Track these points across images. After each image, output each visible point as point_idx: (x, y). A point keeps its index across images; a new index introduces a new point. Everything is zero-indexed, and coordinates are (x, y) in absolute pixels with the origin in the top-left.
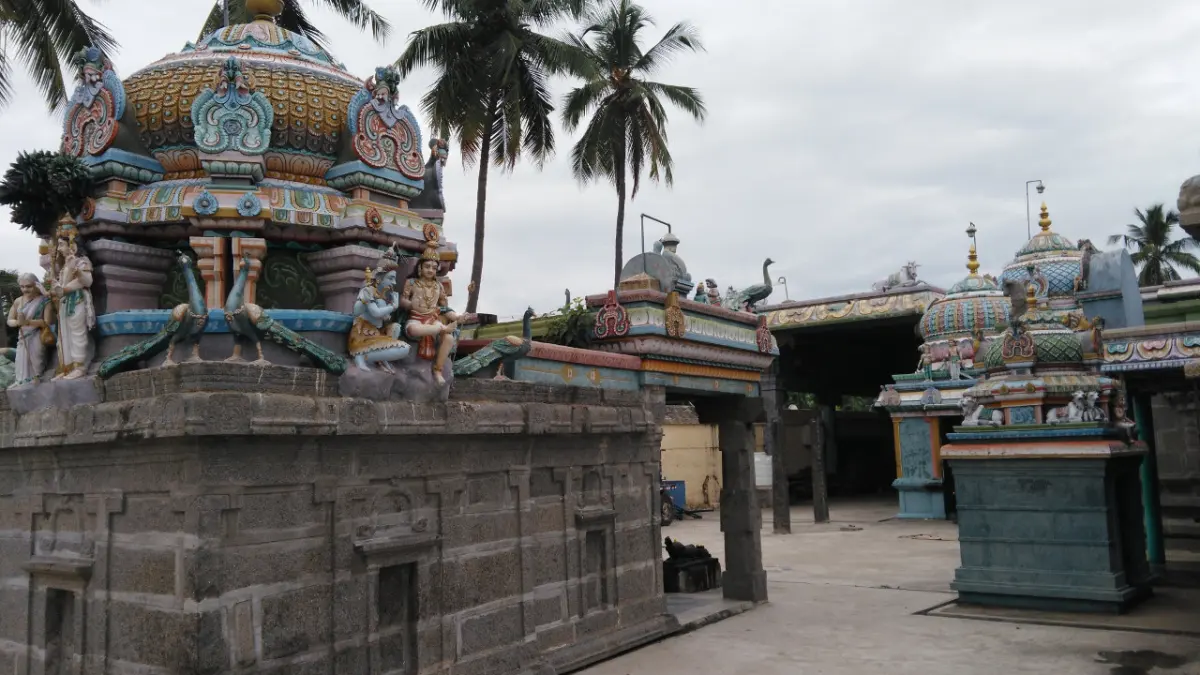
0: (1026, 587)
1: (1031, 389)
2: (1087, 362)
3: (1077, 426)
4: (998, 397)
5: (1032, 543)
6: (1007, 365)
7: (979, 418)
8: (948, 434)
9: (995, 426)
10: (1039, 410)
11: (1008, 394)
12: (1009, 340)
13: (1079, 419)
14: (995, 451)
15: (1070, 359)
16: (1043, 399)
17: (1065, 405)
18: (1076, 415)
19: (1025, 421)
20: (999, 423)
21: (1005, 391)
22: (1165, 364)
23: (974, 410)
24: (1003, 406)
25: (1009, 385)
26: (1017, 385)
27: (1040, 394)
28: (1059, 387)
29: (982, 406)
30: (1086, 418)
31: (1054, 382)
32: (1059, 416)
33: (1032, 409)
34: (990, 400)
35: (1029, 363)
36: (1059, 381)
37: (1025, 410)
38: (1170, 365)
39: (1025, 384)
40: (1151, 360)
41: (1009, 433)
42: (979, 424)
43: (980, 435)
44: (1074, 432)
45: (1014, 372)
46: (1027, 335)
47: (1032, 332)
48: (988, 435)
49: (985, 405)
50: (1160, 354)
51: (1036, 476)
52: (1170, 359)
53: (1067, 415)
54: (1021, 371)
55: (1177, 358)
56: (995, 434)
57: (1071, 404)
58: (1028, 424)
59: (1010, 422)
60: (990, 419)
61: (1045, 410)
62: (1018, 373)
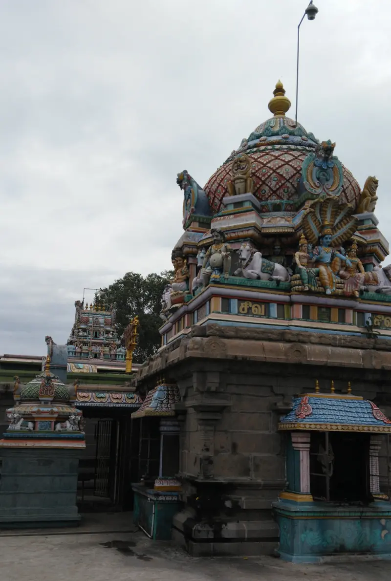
0: (35, 517)
1: (52, 412)
2: (71, 401)
3: (70, 433)
4: (34, 415)
5: (39, 493)
6: (40, 399)
7: (21, 426)
8: (4, 434)
9: (30, 430)
10: (53, 423)
11: (40, 414)
12: (43, 385)
13: (71, 429)
14: (30, 444)
15: (66, 399)
16: (57, 418)
17: (65, 422)
18: (70, 427)
19: (45, 429)
20: (32, 429)
21: (39, 412)
22: (88, 404)
23: (18, 421)
24: (36, 420)
25: (41, 409)
26: (46, 409)
27: (56, 415)
28: (63, 412)
29: (22, 419)
30: (74, 429)
31: (61, 410)
32: (62, 427)
33: (50, 423)
34: (30, 416)
35: (51, 399)
36: (63, 409)
37: (47, 423)
38: (90, 405)
39: (49, 409)
40: (83, 402)
41: (37, 435)
42: (21, 429)
43: (22, 435)
44: (70, 435)
45: (43, 403)
46: (52, 384)
47: (55, 383)
48: (26, 435)
49: (24, 418)
50: (87, 400)
51: (47, 457)
52: (90, 402)
53: (66, 427)
54: (46, 402)
55: (93, 402)
56: (30, 435)
57: (67, 422)
58: (47, 430)
59: (37, 429)
60: (27, 427)
61: (56, 423)
62: (45, 403)
